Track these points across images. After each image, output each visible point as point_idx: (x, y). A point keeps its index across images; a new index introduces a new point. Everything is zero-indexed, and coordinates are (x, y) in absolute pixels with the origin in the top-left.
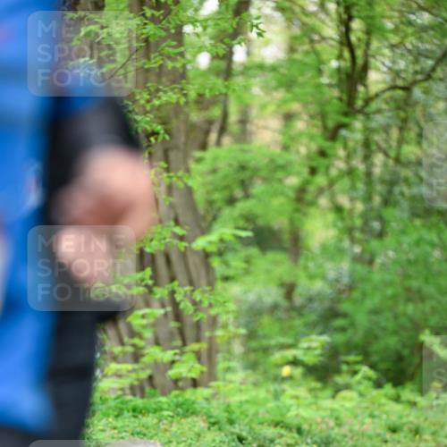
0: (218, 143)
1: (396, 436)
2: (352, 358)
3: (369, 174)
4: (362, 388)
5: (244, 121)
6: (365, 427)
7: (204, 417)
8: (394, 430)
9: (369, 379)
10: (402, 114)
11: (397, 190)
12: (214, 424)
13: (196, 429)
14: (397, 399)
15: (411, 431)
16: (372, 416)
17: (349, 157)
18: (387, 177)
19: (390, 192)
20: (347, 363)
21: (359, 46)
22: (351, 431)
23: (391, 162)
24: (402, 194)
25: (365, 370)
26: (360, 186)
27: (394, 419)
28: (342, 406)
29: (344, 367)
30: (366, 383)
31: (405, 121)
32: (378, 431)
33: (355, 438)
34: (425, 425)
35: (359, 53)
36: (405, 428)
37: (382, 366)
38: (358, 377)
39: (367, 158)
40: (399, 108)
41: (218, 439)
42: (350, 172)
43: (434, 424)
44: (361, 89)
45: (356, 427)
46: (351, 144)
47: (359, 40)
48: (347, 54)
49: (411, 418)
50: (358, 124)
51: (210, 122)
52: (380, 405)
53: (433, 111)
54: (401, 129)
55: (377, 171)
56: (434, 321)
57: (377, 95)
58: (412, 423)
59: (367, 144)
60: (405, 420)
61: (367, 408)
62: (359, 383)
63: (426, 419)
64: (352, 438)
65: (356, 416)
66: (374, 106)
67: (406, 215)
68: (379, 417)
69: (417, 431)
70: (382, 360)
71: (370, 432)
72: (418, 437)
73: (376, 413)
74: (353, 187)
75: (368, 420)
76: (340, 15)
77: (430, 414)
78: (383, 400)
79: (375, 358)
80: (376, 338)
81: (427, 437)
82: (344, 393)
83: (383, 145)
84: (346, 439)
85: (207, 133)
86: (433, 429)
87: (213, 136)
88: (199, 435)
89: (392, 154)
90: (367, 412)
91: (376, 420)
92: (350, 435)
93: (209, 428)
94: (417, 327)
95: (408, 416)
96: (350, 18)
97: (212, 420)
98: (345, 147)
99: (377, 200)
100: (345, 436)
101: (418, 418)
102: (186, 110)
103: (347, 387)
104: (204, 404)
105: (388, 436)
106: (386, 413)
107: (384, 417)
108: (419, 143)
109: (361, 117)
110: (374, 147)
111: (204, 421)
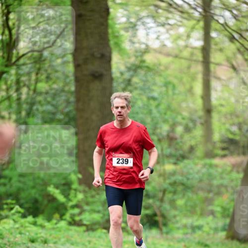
1: (33, 244)
2: (9, 201)
3: (19, 99)
4: (15, 217)
6: (17, 239)
8: (33, 241)
9: (19, 212)
10: (38, 66)
11: (35, 108)
14: (35, 224)
15: (42, 241)
16: (20, 233)
17: (7, 90)
18: (29, 100)
19: (31, 109)
20: (7, 204)
21: (14, 28)
22: (9, 242)
23: (31, 93)
24: (37, 110)
25: (17, 208)
26: (14, 105)
27: (33, 235)
28: (4, 228)
29: (5, 206)
30: (17, 215)
31: (39, 69)
32: (24, 242)
33: (11, 245)
34: (50, 238)
35: (14, 32)
36: (39, 240)
37: (26, 206)
38: (13, 211)
39: (18, 90)
40: (35, 62)
42: (9, 98)
43: (55, 238)
44: (14, 52)
45: (12, 240)
46: (9, 82)
47: (14, 24)
48: (7, 32)
49: (42, 235)
50: (13, 71)
52: (26, 227)
53: (54, 64)
54: (37, 74)
55: (24, 97)
56: (55, 180)
57: (23, 55)
58: (43, 237)
59: (18, 82)
60: (39, 235)
61: (18, 228)
62: (13, 214)
63: (51, 235)
64: (9, 246)
65: (11, 234)
66: (22, 61)
67: (40, 121)
68: (25, 234)
69: (45, 242)
70: (27, 202)
71: (19, 242)
72: (46, 245)
73: (23, 232)
74: (10, 106)
75: (18, 236)
76: (3, 11)
77: (53, 232)
78: (27, 224)
79: (22, 201)
80: (23, 190)
81: (51, 245)
82: (5, 220)
83: (27, 83)
84: (6, 246)
86: (55, 240)
89: (32, 87)
90: (18, 231)
91: (23, 235)
92: (8, 244)
94: (46, 184)
95: (40, 233)
96: (9, 13)
98: (6, 83)
99: (24, 113)
100: (5, 244)
101: (46, 234)
103: (7, 217)
105: (30, 244)
106: (28, 231)
107: (27, 234)
108: (47, 82)
109: (15, 67)
110: (22, 84)
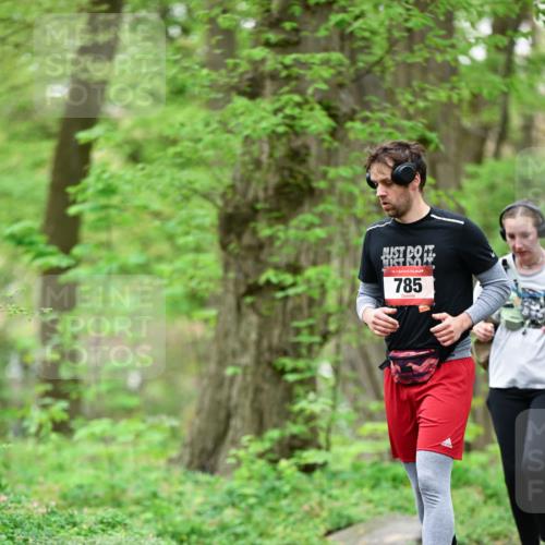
0: (497, 155)
5: (528, 127)
7: (480, 488)
12: (491, 496)
13: (470, 503)
41: (496, 515)
51: (486, 128)
85: (482, 141)
87: (490, 146)
88: (472, 510)
93: (485, 502)
97: (489, 492)
102: (457, 112)
104: (479, 472)
111: (479, 493)
